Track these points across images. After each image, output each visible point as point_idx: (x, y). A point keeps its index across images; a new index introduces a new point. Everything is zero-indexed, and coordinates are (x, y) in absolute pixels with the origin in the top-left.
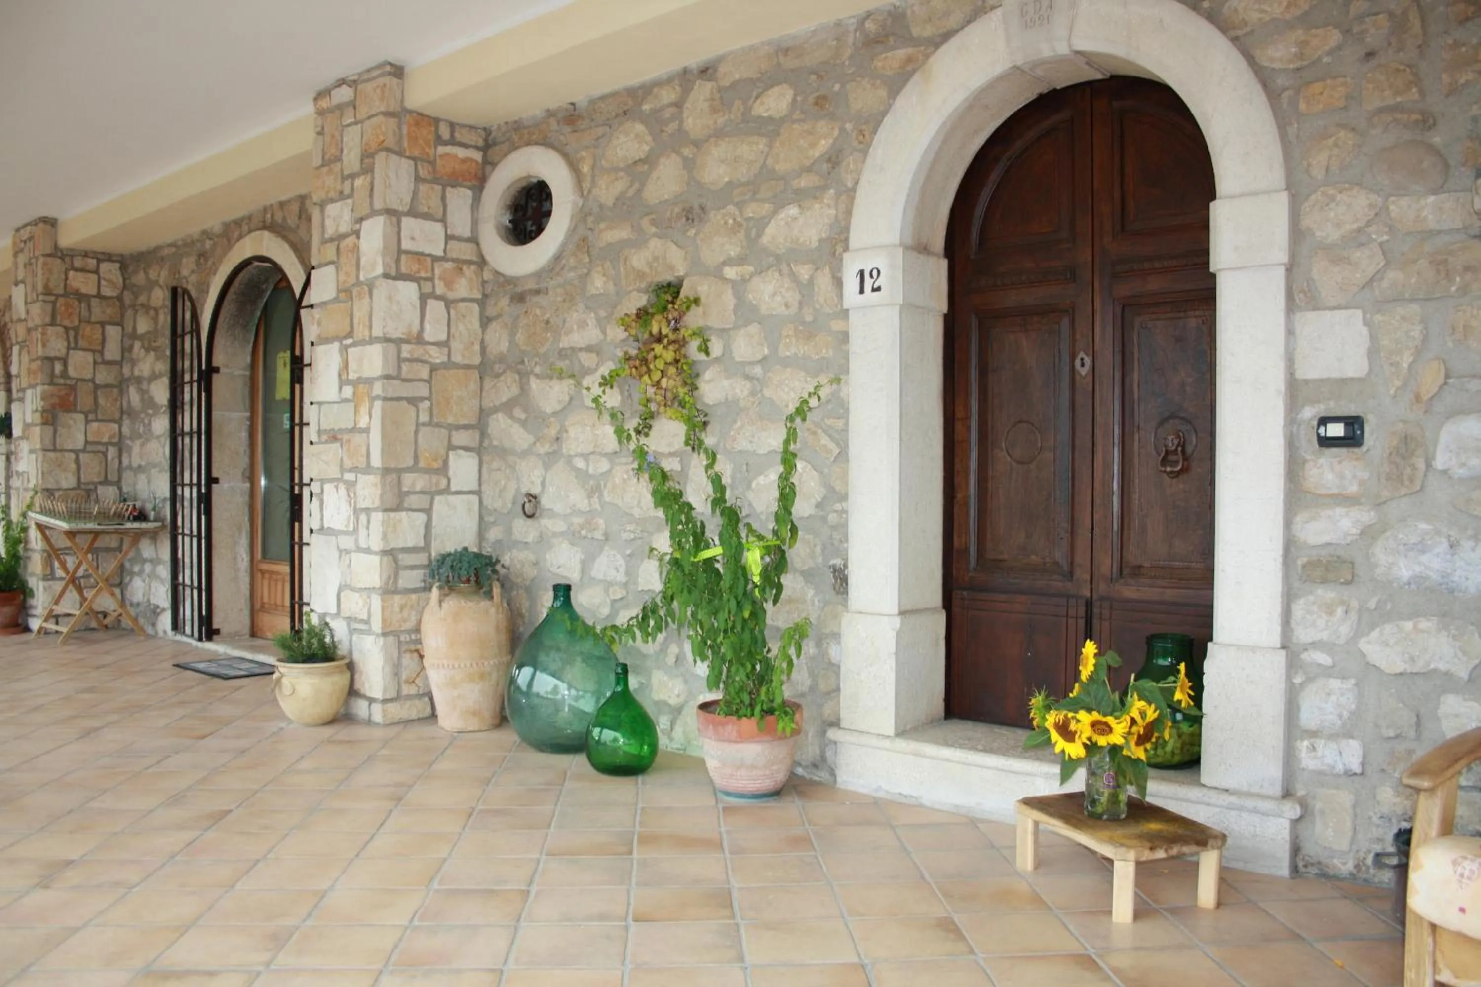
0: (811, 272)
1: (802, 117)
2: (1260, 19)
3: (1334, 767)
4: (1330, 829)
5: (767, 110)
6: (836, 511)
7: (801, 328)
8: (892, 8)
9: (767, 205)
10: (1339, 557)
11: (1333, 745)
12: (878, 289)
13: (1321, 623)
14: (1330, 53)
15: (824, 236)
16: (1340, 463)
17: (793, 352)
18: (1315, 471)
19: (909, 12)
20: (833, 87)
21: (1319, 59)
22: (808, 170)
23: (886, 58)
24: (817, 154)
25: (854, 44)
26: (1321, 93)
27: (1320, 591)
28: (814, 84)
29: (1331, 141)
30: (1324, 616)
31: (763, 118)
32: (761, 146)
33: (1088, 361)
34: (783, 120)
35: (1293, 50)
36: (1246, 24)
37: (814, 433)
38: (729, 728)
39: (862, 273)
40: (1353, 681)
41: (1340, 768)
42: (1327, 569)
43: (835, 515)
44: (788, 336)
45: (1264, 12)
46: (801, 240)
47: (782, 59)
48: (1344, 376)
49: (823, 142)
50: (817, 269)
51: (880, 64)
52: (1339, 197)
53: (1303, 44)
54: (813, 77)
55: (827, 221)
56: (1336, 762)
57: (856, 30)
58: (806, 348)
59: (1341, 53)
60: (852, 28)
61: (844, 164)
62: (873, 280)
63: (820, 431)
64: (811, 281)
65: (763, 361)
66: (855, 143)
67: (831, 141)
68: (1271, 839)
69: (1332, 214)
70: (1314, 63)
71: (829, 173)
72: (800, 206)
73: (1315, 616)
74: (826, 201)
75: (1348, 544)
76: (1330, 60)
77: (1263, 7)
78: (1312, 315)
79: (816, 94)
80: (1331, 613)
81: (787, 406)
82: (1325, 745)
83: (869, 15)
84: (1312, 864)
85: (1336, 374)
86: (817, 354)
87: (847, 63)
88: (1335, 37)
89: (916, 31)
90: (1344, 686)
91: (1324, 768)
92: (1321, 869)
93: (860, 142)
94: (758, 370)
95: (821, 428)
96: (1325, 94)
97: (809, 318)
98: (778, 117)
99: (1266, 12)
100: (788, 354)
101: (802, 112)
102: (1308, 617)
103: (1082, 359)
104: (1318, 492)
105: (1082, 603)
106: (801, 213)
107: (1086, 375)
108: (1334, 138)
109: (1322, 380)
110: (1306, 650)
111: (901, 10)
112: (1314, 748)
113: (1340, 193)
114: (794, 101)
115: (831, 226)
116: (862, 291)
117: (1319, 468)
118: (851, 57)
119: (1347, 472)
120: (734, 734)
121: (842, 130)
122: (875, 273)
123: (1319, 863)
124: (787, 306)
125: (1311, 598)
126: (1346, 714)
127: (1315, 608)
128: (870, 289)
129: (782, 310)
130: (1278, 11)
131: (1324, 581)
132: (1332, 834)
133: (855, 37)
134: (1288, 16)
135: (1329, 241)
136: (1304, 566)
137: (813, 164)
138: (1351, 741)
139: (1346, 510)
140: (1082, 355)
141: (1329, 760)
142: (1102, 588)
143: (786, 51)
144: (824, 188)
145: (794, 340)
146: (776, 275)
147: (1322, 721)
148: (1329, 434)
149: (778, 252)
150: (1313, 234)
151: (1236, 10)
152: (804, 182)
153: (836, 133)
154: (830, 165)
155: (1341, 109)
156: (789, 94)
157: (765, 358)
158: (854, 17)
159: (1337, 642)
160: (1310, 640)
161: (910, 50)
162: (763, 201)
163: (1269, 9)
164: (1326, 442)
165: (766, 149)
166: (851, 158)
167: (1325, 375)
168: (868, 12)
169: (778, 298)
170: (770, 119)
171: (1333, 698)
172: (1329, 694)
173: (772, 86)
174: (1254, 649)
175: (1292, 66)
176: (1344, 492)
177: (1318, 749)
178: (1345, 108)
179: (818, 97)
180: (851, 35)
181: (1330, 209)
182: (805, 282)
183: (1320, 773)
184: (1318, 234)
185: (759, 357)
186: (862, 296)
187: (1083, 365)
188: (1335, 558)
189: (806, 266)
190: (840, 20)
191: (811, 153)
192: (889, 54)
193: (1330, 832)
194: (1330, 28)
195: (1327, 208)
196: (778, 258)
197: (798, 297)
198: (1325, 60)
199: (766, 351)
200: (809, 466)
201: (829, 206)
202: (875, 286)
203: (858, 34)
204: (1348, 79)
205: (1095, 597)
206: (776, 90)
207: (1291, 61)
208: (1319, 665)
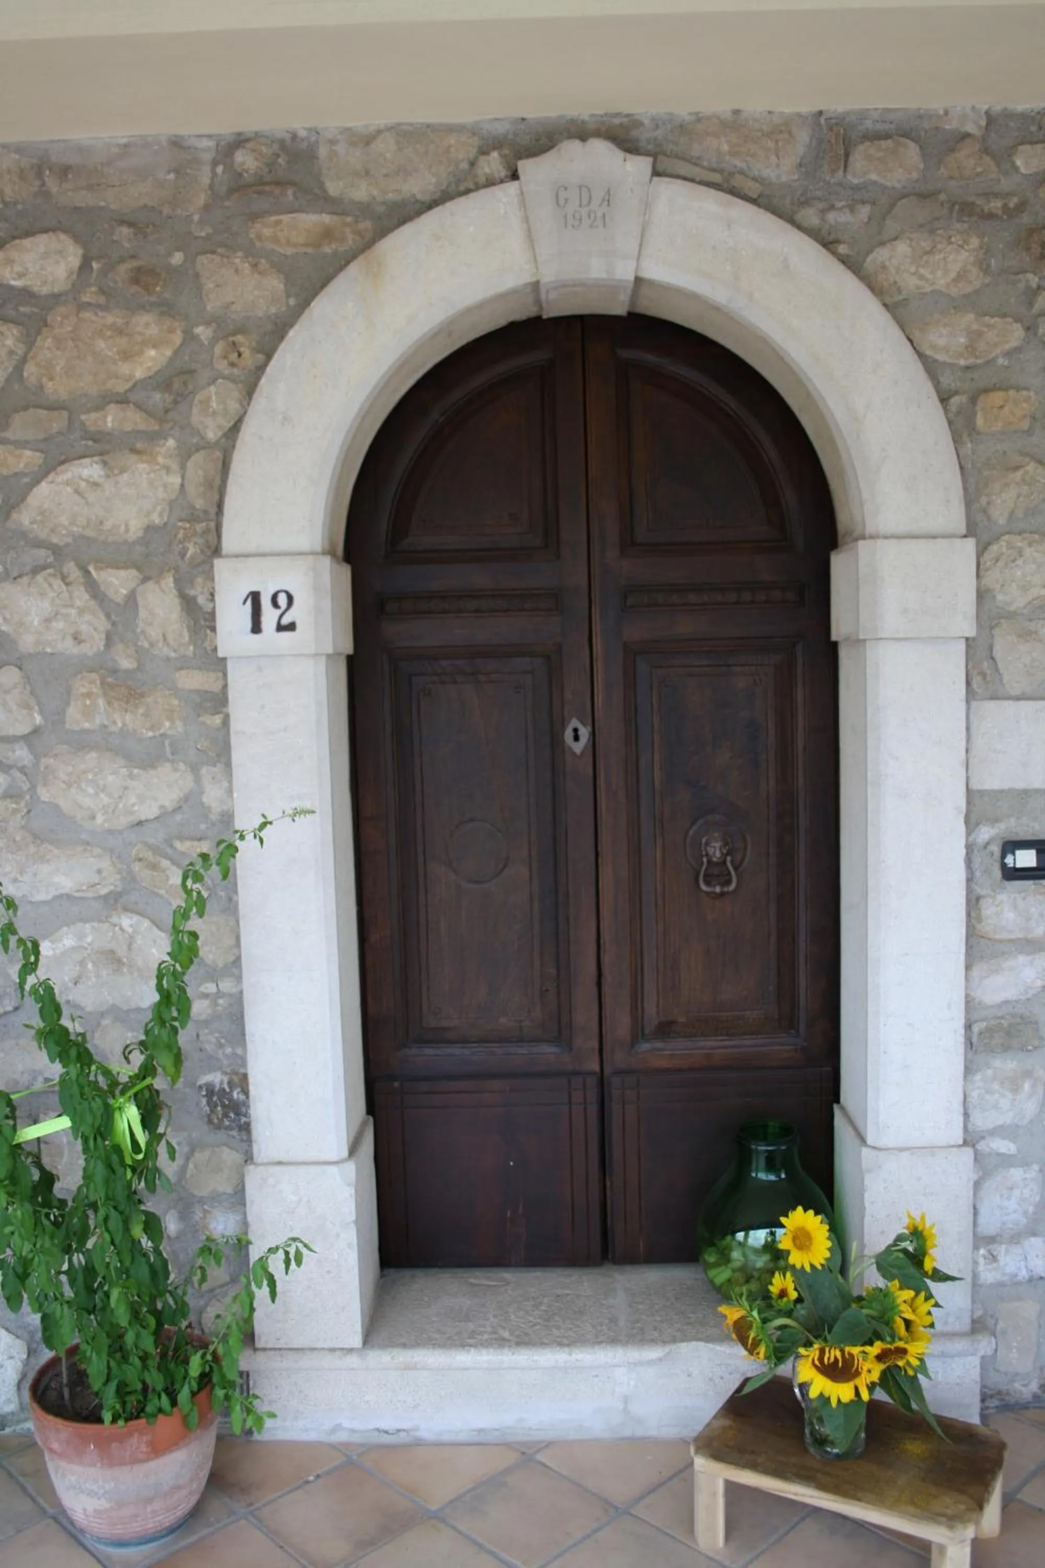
0: (132, 585)
1: (102, 300)
2: (918, 288)
3: (1016, 1275)
4: (1014, 1350)
5: (21, 276)
6: (206, 996)
7: (109, 680)
8: (287, 137)
9: (28, 453)
10: (1022, 1017)
11: (1016, 1250)
12: (291, 627)
13: (1005, 1103)
14: (1008, 354)
15: (156, 519)
16: (1024, 899)
17: (98, 722)
18: (993, 909)
19: (323, 152)
20: (170, 254)
21: (994, 360)
22: (122, 400)
23: (278, 223)
24: (139, 374)
25: (211, 187)
26: (1001, 407)
27: (997, 1063)
28: (127, 245)
29: (1018, 475)
30: (1010, 1095)
31: (12, 288)
32: (9, 342)
33: (584, 733)
34: (56, 299)
35: (962, 340)
36: (899, 290)
37: (154, 867)
38: (134, 1440)
39: (255, 597)
40: (1036, 1167)
41: (1024, 1274)
42: (1008, 1034)
43: (206, 1003)
44: (88, 695)
45: (921, 277)
46: (108, 525)
47: (52, 185)
48: (1030, 787)
49: (153, 353)
50: (145, 579)
51: (267, 232)
52: (1028, 552)
53: (975, 336)
54: (125, 230)
55: (161, 494)
56: (1019, 1269)
57: (215, 163)
58: (128, 717)
59: (1021, 356)
60: (208, 157)
61: (199, 397)
62: (278, 612)
63: (165, 863)
64: (132, 598)
65: (31, 737)
66: (222, 366)
67: (169, 353)
68: (958, 1384)
69: (1019, 573)
70: (988, 363)
71: (167, 411)
72: (105, 463)
73: (997, 1096)
74: (160, 459)
75: (1028, 999)
76: (1006, 363)
77: (922, 271)
78: (992, 705)
79: (135, 264)
80: (1016, 1090)
81: (93, 817)
82: (1007, 1251)
83: (240, 141)
84: (991, 1396)
85: (1021, 785)
86: (152, 728)
87: (196, 218)
88: (1017, 333)
89: (333, 188)
90: (1028, 1176)
91: (1006, 1278)
92: (1002, 1400)
93: (232, 365)
94: (21, 754)
95: (166, 857)
96: (1006, 409)
97: (126, 663)
98: (45, 290)
99: (927, 280)
100: (87, 725)
101: (102, 291)
102: (988, 1097)
103: (576, 730)
104: (997, 937)
105: (592, 1082)
106: (108, 476)
107: (583, 753)
108: (1021, 472)
109: (1001, 791)
110: (983, 1138)
111: (304, 145)
112: (994, 1258)
113: (1030, 545)
114: (85, 265)
115: (171, 503)
116: (256, 628)
117: (997, 906)
118: (207, 208)
119: (1033, 910)
120: (144, 1448)
121: (190, 337)
122: (282, 600)
123: (999, 1393)
124: (77, 638)
125: (990, 1072)
126: (1031, 1209)
127: (996, 1086)
128: (274, 625)
129: (68, 646)
130: (942, 282)
131: (1006, 1048)
132: (1016, 1356)
133: (214, 174)
134: (954, 291)
135: (1012, 608)
136: (980, 1034)
137: (131, 390)
138: (1033, 1239)
139: (1030, 958)
140: (575, 723)
141: (1011, 1269)
142: (618, 1058)
143: (64, 171)
144: (154, 437)
145: (101, 702)
146: (57, 583)
147: (1004, 1223)
148: (1019, 865)
149: (55, 540)
150: (994, 597)
151: (884, 267)
152: (111, 419)
153: (178, 338)
154: (169, 398)
155: (1023, 432)
156: (73, 256)
157: (36, 731)
158: (210, 137)
159: (1020, 1123)
160: (991, 1126)
161: (326, 218)
162: (22, 444)
163: (930, 277)
164: (1014, 874)
165: (20, 350)
166: (212, 389)
167: (1006, 786)
168: (239, 134)
169: (59, 625)
170: (27, 294)
171: (1017, 1192)
172: (1011, 1189)
173: (28, 234)
174: (932, 1149)
175: (962, 362)
176: (1030, 936)
177: (999, 1258)
178: (1029, 432)
179: (139, 269)
180: (207, 169)
181: (1017, 566)
182: (119, 600)
183: (1001, 1284)
184: (1000, 597)
185: (23, 729)
186: (256, 637)
187: (576, 738)
188: (1019, 1020)
189: (123, 573)
190: (182, 137)
191: (124, 369)
192: (285, 218)
193: (1014, 1354)
194: (1009, 320)
195: (1013, 565)
196: (56, 551)
197: (103, 624)
198: (1000, 361)
199: (38, 719)
200: (146, 923)
201: (168, 469)
202: (285, 621)
203: (220, 169)
204: (1032, 394)
205: (608, 1071)
206: (42, 242)
207: (961, 355)
208: (999, 1154)
